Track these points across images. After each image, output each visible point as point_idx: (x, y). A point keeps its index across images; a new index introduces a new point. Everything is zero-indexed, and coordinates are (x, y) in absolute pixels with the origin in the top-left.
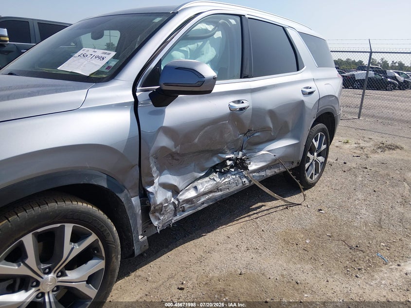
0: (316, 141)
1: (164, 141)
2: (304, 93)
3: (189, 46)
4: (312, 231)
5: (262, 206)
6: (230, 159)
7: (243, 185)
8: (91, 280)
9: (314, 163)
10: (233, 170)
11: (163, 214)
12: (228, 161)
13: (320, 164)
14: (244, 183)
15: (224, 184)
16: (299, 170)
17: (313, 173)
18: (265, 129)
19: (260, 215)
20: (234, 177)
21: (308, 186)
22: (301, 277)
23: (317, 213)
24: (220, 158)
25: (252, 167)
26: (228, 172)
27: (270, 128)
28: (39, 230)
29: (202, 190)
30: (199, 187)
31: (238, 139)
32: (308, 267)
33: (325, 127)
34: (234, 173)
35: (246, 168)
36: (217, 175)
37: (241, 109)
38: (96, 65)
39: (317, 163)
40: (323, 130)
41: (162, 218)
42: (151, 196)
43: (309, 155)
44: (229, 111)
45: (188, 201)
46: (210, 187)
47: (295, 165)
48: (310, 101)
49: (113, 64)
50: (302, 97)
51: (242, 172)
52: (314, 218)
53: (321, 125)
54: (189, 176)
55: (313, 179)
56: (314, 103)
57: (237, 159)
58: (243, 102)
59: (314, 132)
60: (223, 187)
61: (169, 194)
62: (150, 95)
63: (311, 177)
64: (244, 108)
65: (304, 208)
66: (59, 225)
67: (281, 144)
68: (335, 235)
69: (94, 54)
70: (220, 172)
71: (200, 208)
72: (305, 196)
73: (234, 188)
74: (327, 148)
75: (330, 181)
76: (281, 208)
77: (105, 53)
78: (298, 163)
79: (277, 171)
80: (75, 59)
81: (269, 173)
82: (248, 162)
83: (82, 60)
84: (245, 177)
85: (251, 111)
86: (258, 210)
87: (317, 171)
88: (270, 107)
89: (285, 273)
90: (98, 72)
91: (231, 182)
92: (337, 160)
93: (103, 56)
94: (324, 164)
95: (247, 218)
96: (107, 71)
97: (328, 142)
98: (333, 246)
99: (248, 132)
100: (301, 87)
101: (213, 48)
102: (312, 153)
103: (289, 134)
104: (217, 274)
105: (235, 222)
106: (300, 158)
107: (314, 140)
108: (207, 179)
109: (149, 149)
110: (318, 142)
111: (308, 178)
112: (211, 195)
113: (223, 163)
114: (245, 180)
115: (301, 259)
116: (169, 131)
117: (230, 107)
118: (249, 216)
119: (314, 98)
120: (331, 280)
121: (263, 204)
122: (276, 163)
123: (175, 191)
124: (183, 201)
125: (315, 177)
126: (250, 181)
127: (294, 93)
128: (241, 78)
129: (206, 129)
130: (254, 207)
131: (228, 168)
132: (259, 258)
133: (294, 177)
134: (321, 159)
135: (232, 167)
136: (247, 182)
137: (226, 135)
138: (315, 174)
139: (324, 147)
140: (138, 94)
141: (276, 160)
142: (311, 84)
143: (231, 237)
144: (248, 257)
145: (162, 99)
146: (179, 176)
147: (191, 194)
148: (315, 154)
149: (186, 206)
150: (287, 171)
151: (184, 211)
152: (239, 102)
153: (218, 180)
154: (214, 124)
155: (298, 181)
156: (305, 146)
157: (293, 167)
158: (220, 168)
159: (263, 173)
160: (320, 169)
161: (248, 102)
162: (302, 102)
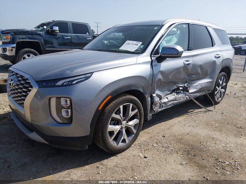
0: (221, 81)
1: (160, 76)
2: (216, 57)
3: (167, 38)
4: (219, 121)
5: (193, 111)
6: (181, 87)
7: (187, 99)
8: (135, 126)
9: (219, 92)
10: (182, 92)
11: (156, 107)
12: (180, 88)
13: (222, 93)
14: (187, 98)
15: (178, 98)
16: (212, 94)
17: (218, 97)
18: (197, 74)
19: (193, 114)
20: (183, 95)
21: (216, 103)
22: (215, 136)
23: (221, 115)
24: (177, 86)
25: (191, 91)
26: (180, 92)
27: (200, 73)
28: (124, 104)
29: (170, 99)
30: (169, 98)
31: (185, 78)
32: (218, 133)
33: (226, 74)
34: (182, 93)
35: (188, 91)
36: (175, 93)
37: (188, 64)
38: (135, 47)
39: (221, 92)
40: (224, 76)
41: (156, 108)
42: (154, 98)
43: (217, 87)
44: (184, 65)
45: (165, 103)
46: (173, 98)
47: (210, 92)
48: (218, 61)
49: (142, 47)
50: (215, 59)
51: (186, 93)
52: (220, 117)
53: (223, 73)
54: (165, 92)
55: (219, 100)
56: (220, 62)
57: (185, 87)
58: (189, 61)
59: (220, 76)
60: (178, 99)
61: (158, 99)
62: (156, 58)
63: (218, 99)
64: (189, 64)
65: (214, 112)
66: (129, 104)
67: (204, 82)
68: (230, 123)
69: (133, 43)
70: (177, 92)
71: (168, 107)
72: (214, 107)
73: (182, 100)
74: (226, 85)
75: (227, 102)
76: (203, 112)
77: (138, 43)
78: (212, 91)
79: (202, 94)
80: (125, 45)
81: (198, 94)
82: (189, 88)
83: (129, 46)
84: (187, 95)
85: (192, 65)
86: (192, 113)
87: (220, 96)
88: (200, 63)
89: (207, 135)
90: (137, 50)
91: (181, 97)
92: (231, 93)
93: (137, 44)
94: (224, 93)
95: (187, 115)
96: (140, 50)
97: (227, 82)
98: (229, 127)
99: (190, 75)
100: (214, 54)
101: (176, 38)
102: (219, 87)
103: (208, 77)
104: (177, 133)
105: (182, 117)
106: (213, 89)
107: (220, 80)
108: (171, 95)
109: (155, 79)
110: (222, 81)
111: (216, 99)
112: (173, 102)
113: (178, 89)
114: (187, 96)
115: (214, 131)
116: (162, 73)
117: (184, 63)
118: (188, 114)
119: (221, 59)
120: (228, 138)
121: (194, 110)
122: (201, 90)
123: (161, 98)
124: (163, 103)
125: (220, 99)
126: (190, 98)
127: (211, 57)
128: (188, 51)
129: (174, 72)
130: (189, 111)
131: (180, 91)
132: (195, 129)
133: (210, 97)
134: (223, 90)
135: (182, 90)
136: (188, 98)
137: (181, 76)
138: (220, 98)
139: (224, 84)
140: (152, 58)
141: (201, 89)
142: (219, 53)
143: (181, 122)
144: (190, 129)
145: (160, 60)
146: (162, 92)
147: (165, 100)
148: (220, 87)
149: (164, 105)
150: (206, 94)
151: (162, 107)
152: (187, 61)
153: (176, 96)
154: (177, 70)
155: (211, 100)
156: (216, 82)
157: (209, 92)
158: (176, 91)
159: (195, 95)
160: (223, 95)
161: (191, 61)
162: (215, 61)
